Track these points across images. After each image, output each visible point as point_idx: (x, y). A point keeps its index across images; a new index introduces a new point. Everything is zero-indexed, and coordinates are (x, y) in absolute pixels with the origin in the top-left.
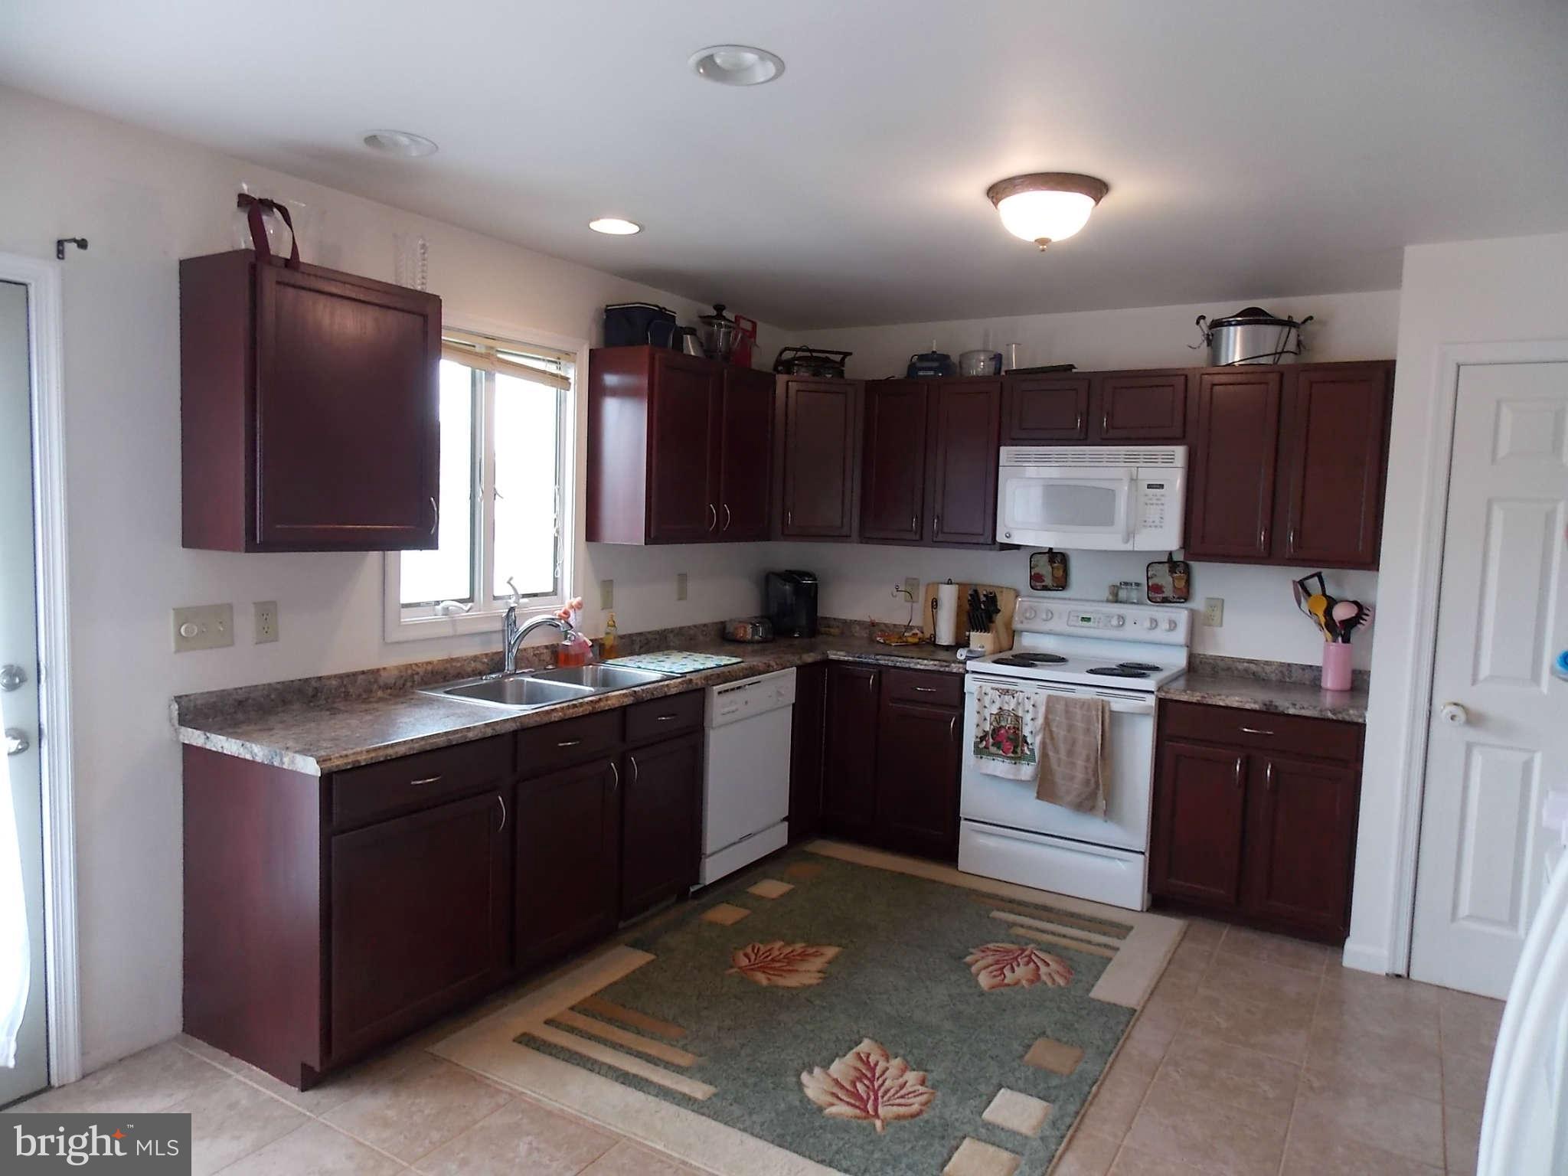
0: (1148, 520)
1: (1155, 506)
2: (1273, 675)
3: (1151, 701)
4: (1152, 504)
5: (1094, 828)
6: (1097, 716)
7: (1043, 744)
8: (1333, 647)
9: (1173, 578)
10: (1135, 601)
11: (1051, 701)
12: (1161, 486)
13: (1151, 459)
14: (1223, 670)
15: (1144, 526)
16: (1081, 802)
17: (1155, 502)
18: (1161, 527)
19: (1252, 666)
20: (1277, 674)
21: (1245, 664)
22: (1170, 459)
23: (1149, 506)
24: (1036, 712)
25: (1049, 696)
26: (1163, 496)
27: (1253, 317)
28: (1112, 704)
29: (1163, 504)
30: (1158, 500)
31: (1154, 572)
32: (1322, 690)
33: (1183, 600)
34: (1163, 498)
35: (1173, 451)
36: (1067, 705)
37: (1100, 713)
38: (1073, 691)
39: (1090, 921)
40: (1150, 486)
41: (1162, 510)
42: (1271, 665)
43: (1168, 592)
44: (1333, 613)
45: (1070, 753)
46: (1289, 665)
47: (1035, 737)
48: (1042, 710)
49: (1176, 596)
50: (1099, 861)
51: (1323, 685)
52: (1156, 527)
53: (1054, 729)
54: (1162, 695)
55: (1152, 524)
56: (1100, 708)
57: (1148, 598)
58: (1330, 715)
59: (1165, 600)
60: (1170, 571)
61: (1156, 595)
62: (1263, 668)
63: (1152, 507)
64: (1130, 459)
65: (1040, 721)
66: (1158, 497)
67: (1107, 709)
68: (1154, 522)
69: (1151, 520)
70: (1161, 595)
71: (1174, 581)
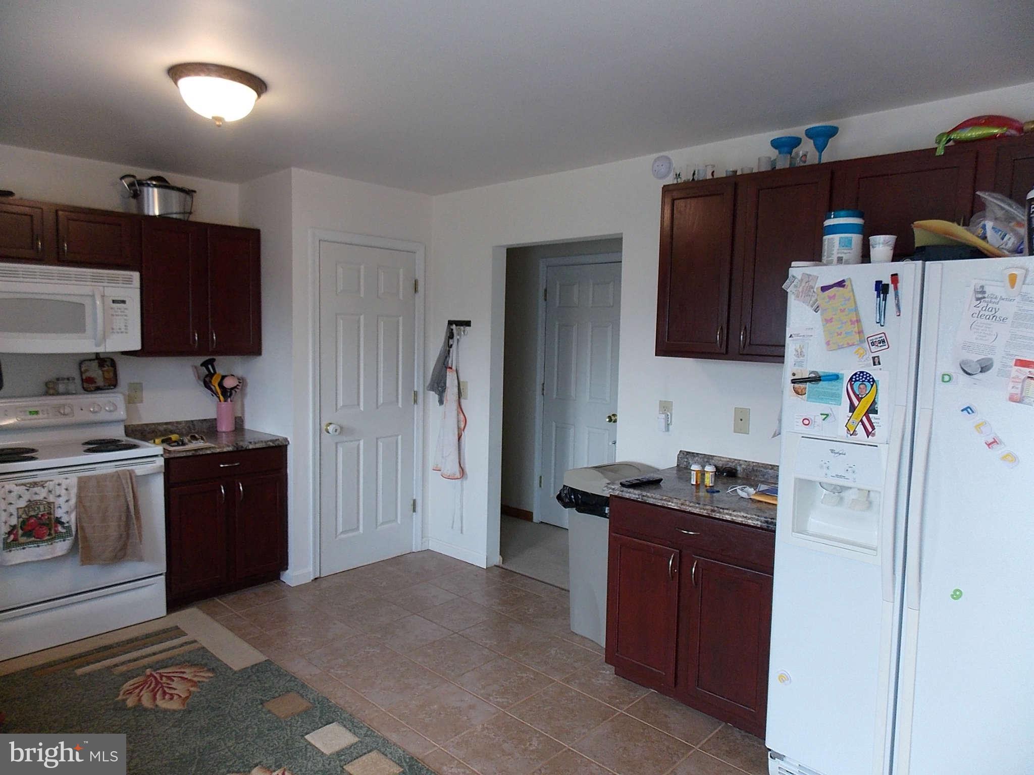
0: (115, 327)
1: (120, 317)
2: (184, 430)
3: (160, 462)
4: (117, 315)
5: (124, 571)
6: (127, 482)
7: (79, 519)
8: (224, 404)
9: (102, 371)
10: (74, 392)
11: (83, 484)
12: (124, 302)
13: (112, 280)
14: (149, 433)
15: (113, 332)
16: (116, 555)
17: (120, 313)
18: (126, 333)
19: (170, 427)
20: (186, 430)
21: (165, 426)
22: (129, 281)
23: (115, 317)
24: (69, 494)
25: (80, 479)
26: (126, 309)
27: (162, 183)
28: (136, 471)
29: (126, 316)
30: (121, 312)
31: (86, 368)
32: (218, 434)
33: (112, 387)
34: (126, 311)
35: (131, 276)
36: (98, 482)
37: (129, 481)
38: (94, 469)
39: (156, 635)
40: (114, 302)
41: (125, 320)
42: (180, 424)
43: (100, 382)
44: (224, 385)
45: (104, 519)
46: (192, 421)
47: (70, 515)
48: (74, 491)
49: (107, 385)
50: (132, 594)
51: (219, 429)
52: (122, 332)
53: (88, 504)
54: (167, 456)
55: (119, 331)
56: (128, 476)
57: (83, 388)
58: (271, 444)
59: (98, 389)
60: (99, 366)
61: (90, 385)
62: (177, 426)
63: (117, 317)
64: (95, 279)
65: (73, 501)
66: (122, 310)
67: (133, 475)
68: (120, 329)
69: (118, 327)
70: (93, 385)
71: (103, 374)
